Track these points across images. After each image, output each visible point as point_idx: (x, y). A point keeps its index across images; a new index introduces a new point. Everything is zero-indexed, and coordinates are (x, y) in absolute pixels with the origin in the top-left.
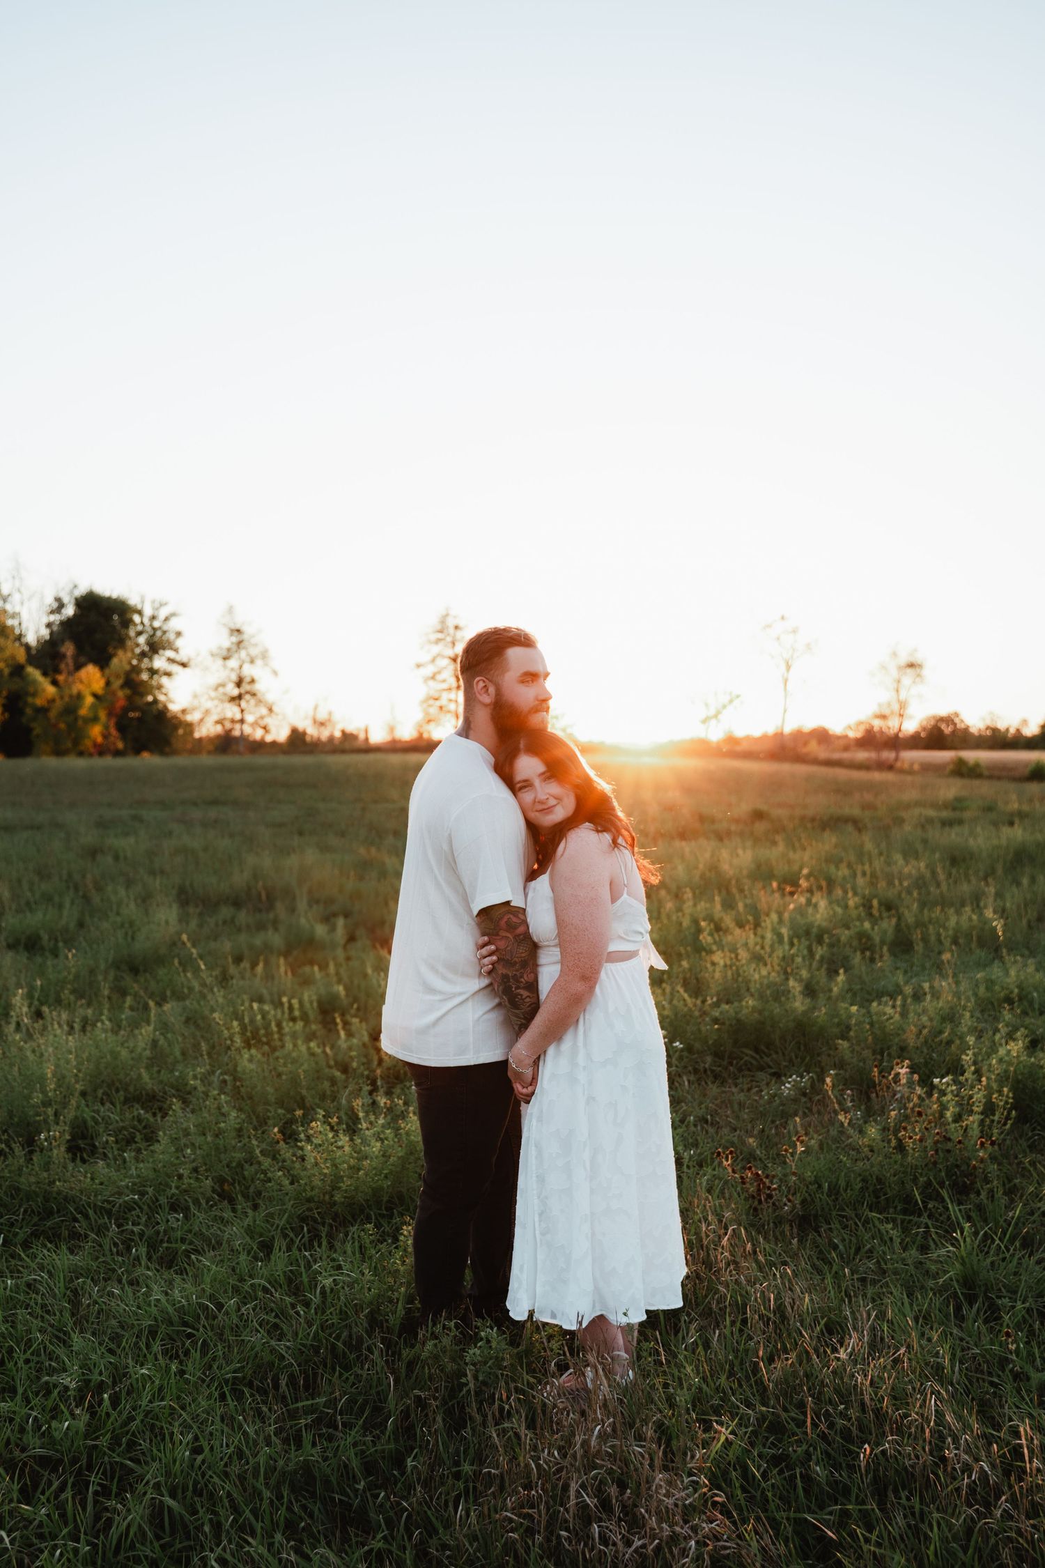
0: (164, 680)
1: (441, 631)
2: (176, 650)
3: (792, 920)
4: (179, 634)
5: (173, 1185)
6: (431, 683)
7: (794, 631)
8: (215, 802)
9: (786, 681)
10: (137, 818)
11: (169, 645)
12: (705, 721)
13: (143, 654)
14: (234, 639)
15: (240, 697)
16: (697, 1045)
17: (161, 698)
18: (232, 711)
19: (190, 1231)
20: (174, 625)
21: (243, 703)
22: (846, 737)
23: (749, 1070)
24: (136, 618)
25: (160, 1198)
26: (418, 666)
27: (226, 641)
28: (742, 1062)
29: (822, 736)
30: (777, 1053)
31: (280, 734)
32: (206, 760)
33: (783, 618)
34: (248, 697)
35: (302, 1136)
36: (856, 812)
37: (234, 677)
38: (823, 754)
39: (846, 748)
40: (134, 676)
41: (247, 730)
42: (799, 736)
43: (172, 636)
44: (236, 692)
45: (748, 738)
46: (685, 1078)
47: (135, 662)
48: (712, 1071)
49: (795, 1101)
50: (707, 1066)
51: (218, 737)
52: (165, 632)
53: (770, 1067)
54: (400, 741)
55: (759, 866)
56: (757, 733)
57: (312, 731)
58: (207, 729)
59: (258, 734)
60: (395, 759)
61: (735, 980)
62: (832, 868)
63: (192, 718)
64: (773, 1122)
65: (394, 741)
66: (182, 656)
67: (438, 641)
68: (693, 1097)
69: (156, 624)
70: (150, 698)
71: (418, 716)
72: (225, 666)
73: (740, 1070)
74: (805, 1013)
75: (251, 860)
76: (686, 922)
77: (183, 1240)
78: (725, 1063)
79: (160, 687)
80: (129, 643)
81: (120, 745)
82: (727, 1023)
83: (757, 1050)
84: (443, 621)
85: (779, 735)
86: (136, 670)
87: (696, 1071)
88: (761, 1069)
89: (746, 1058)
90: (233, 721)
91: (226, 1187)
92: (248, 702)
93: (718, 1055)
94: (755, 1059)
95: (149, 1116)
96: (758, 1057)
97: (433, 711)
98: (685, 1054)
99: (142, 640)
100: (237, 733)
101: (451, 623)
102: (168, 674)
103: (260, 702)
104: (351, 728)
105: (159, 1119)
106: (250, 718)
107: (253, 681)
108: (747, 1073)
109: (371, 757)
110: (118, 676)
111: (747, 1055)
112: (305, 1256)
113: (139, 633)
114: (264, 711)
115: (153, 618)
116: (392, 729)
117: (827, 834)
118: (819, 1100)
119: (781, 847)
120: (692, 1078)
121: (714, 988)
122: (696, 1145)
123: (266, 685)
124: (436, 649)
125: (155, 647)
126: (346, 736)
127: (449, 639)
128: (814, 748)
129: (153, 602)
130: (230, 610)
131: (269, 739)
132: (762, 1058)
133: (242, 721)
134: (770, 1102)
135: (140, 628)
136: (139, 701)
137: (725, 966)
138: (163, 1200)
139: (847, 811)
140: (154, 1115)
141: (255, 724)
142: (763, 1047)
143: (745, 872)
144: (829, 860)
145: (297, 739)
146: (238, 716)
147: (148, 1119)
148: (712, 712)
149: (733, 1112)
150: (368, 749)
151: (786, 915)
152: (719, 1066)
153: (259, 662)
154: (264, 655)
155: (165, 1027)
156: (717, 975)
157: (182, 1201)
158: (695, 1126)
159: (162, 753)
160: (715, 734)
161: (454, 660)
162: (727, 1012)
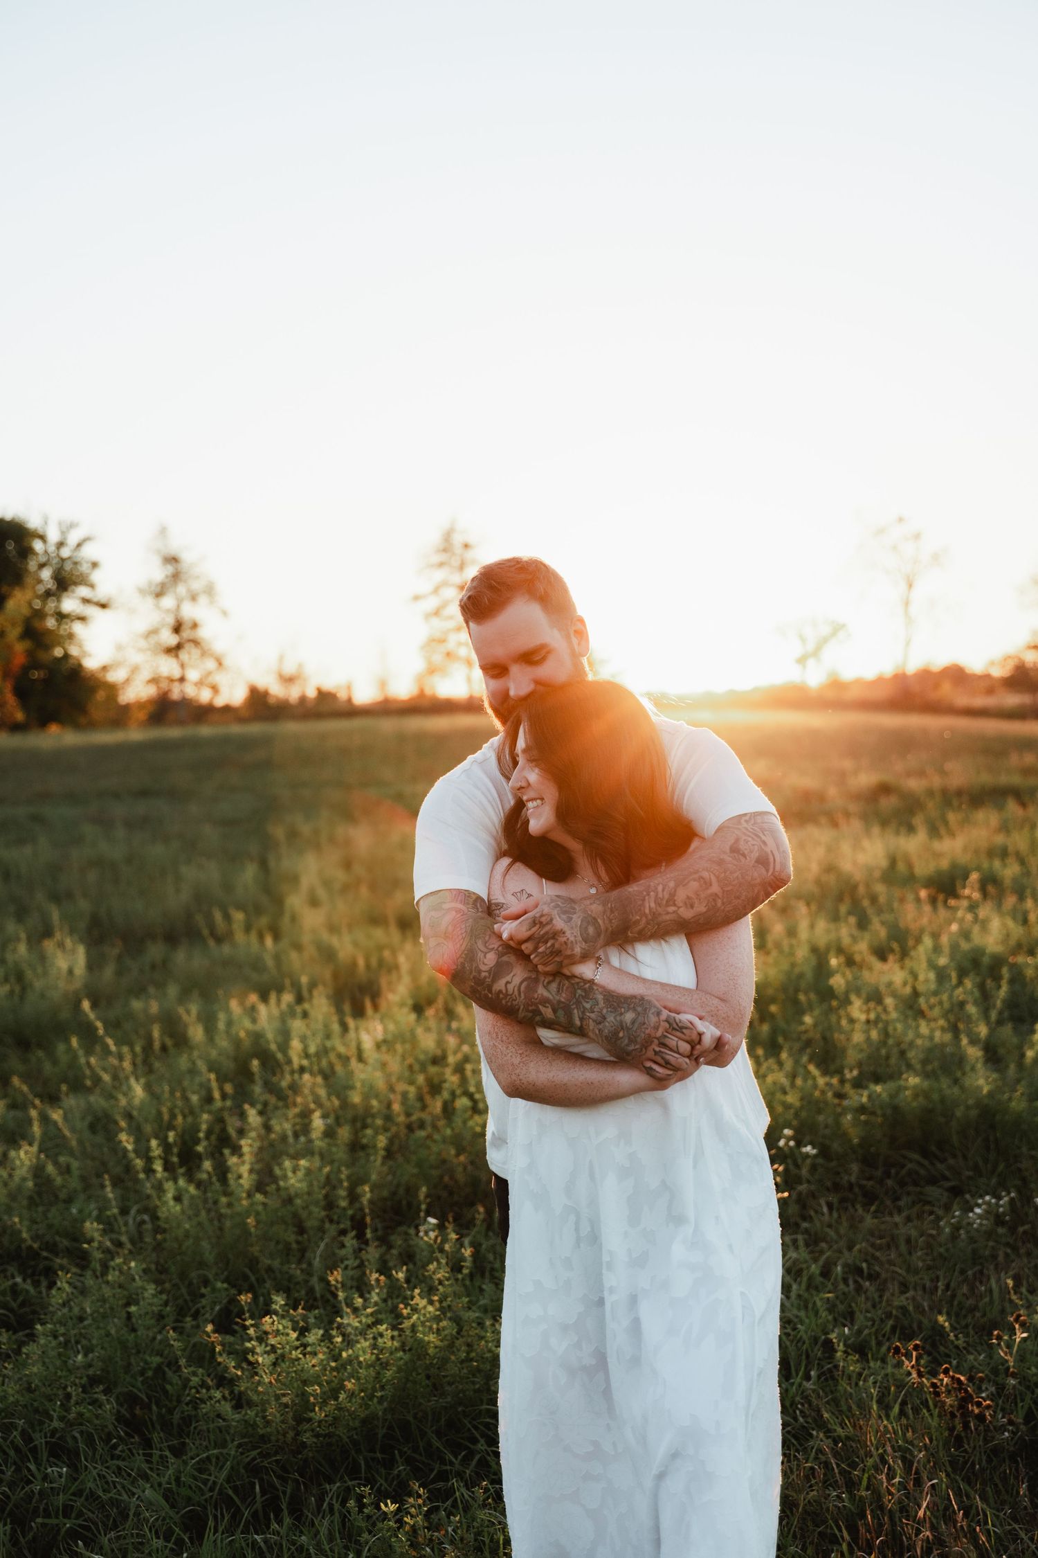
0: (77, 628)
1: (445, 550)
2: (92, 586)
3: (954, 947)
4: (95, 565)
5: (55, 1415)
6: (435, 622)
7: (917, 537)
8: (144, 793)
9: (907, 604)
10: (37, 819)
11: (83, 580)
12: (802, 661)
13: (48, 594)
14: (170, 569)
15: (179, 647)
16: (836, 1146)
17: (74, 651)
18: (168, 667)
19: (78, 1493)
20: (88, 552)
21: (183, 655)
22: (988, 676)
23: (916, 1184)
24: (38, 546)
25: (36, 1436)
26: (417, 598)
27: (159, 573)
28: (904, 1172)
29: (957, 675)
30: (954, 1156)
31: (234, 694)
32: (135, 734)
33: (901, 520)
34: (188, 646)
35: (251, 1331)
36: (1016, 780)
37: (171, 620)
38: (962, 700)
39: (990, 691)
40: (36, 624)
41: (190, 691)
42: (926, 676)
43: (85, 568)
44: (172, 640)
45: (859, 682)
46: (822, 1202)
47: (37, 604)
48: (861, 1187)
49: (990, 1234)
50: (853, 1179)
51: (151, 701)
52: (76, 563)
53: (946, 1179)
54: (396, 701)
55: (893, 862)
56: (870, 673)
57: (276, 690)
58: (137, 692)
59: (205, 696)
60: (387, 725)
61: (884, 1043)
62: (997, 864)
63: (115, 676)
64: (963, 1272)
65: (386, 701)
66: (101, 593)
67: (441, 565)
68: (837, 1232)
69: (65, 552)
70: (58, 652)
71: (418, 665)
72: (157, 607)
73: (902, 1184)
74: (991, 1094)
75: (189, 873)
76: (802, 953)
77: (67, 1511)
78: (879, 1173)
79: (71, 636)
80: (29, 581)
81: (20, 716)
82: (879, 1112)
83: (925, 1153)
84: (448, 537)
85: (900, 679)
86: (40, 614)
87: (836, 1187)
88: (933, 1181)
89: (909, 1166)
90: (172, 680)
91: (138, 1411)
92: (189, 653)
93: (868, 1161)
94: (921, 1165)
95: (28, 1286)
96: (926, 1163)
97: (438, 658)
98: (820, 1161)
99: (46, 574)
100: (175, 695)
101: (458, 539)
102: (82, 619)
103: (204, 653)
104: (329, 684)
105: (44, 1290)
106: (193, 675)
107: (195, 626)
108: (911, 1188)
109: (357, 723)
110: (14, 625)
111: (911, 1161)
112: (254, 1542)
113: (42, 566)
114: (210, 664)
115: (61, 545)
116: (383, 684)
117: (980, 815)
118: (1025, 1232)
119: (921, 836)
120: (834, 1198)
121: (852, 1056)
122: (850, 1316)
123: (212, 629)
124: (440, 575)
125: (64, 581)
126: (324, 696)
127: (455, 562)
128: (947, 691)
129: (60, 524)
130: (163, 531)
131: (220, 702)
132: (933, 1164)
133: (182, 680)
134: (954, 1237)
135: (42, 559)
136: (42, 656)
137: (868, 1022)
138: (39, 1440)
139: (1004, 779)
140: (36, 1284)
141: (199, 684)
142: (934, 1148)
143: (877, 874)
144: (991, 853)
145: (259, 703)
146: (177, 673)
147: (27, 1291)
148: (811, 647)
149: (900, 1255)
150: (351, 711)
151: (944, 940)
152: (870, 1179)
153: (203, 599)
154: (210, 590)
155: (53, 1144)
156: (858, 1037)
157: (69, 1440)
158: (845, 1280)
159: (77, 727)
160: (814, 678)
161: (462, 588)
162: (879, 1095)
